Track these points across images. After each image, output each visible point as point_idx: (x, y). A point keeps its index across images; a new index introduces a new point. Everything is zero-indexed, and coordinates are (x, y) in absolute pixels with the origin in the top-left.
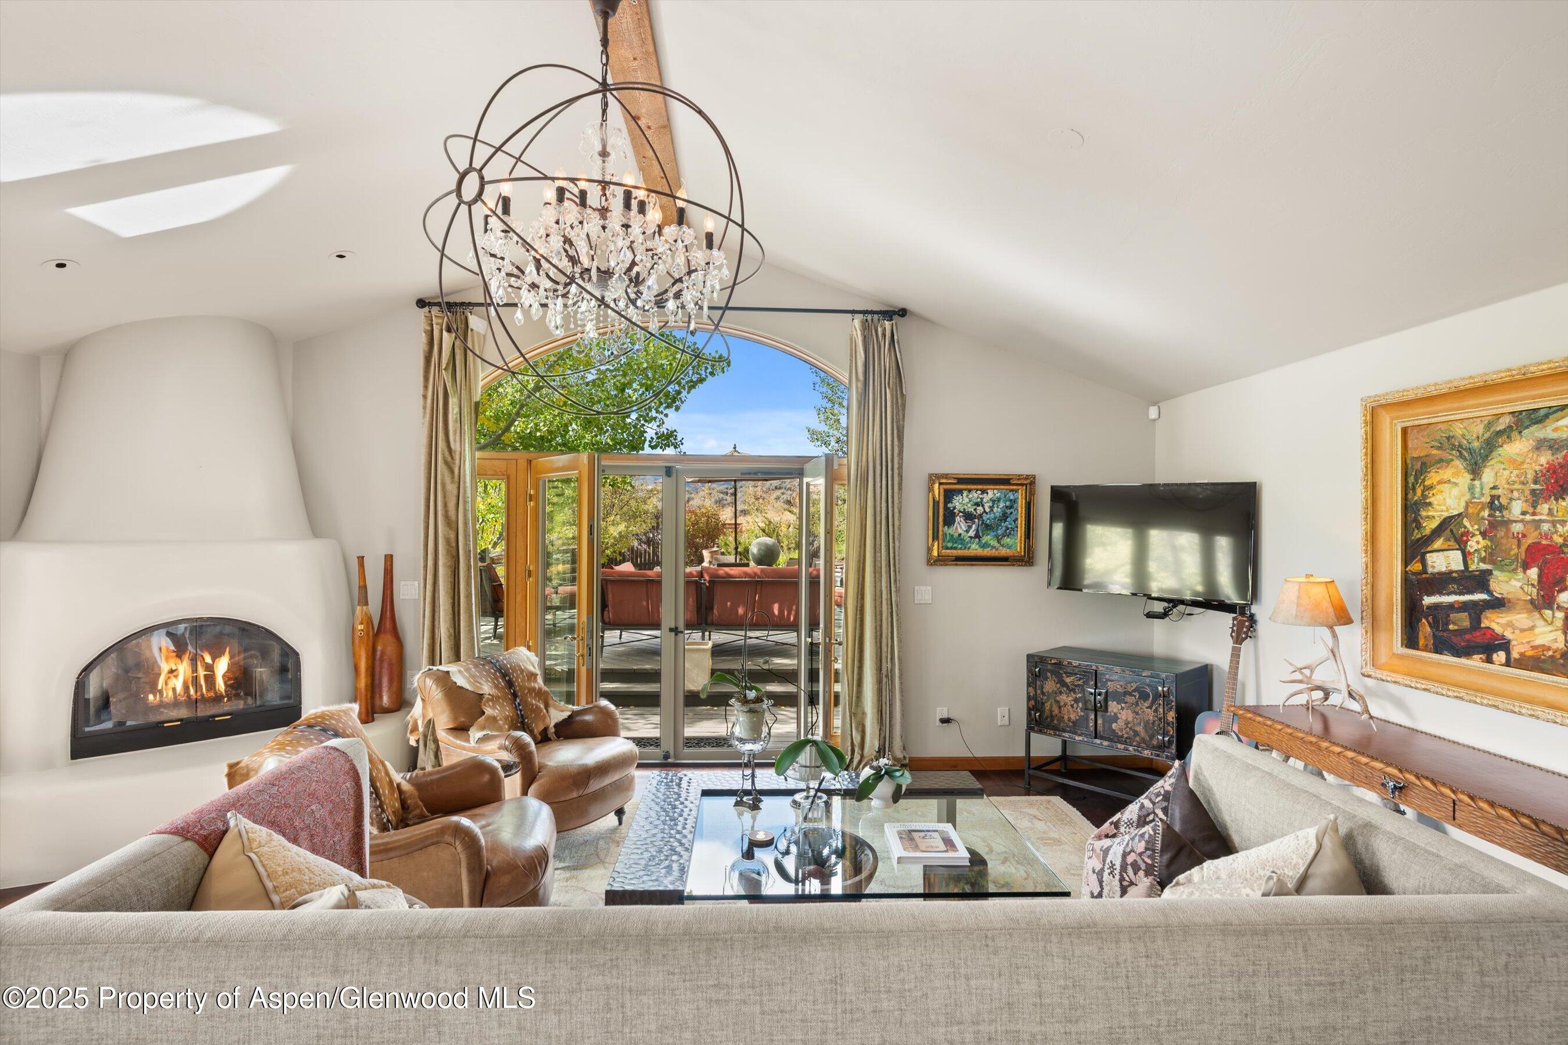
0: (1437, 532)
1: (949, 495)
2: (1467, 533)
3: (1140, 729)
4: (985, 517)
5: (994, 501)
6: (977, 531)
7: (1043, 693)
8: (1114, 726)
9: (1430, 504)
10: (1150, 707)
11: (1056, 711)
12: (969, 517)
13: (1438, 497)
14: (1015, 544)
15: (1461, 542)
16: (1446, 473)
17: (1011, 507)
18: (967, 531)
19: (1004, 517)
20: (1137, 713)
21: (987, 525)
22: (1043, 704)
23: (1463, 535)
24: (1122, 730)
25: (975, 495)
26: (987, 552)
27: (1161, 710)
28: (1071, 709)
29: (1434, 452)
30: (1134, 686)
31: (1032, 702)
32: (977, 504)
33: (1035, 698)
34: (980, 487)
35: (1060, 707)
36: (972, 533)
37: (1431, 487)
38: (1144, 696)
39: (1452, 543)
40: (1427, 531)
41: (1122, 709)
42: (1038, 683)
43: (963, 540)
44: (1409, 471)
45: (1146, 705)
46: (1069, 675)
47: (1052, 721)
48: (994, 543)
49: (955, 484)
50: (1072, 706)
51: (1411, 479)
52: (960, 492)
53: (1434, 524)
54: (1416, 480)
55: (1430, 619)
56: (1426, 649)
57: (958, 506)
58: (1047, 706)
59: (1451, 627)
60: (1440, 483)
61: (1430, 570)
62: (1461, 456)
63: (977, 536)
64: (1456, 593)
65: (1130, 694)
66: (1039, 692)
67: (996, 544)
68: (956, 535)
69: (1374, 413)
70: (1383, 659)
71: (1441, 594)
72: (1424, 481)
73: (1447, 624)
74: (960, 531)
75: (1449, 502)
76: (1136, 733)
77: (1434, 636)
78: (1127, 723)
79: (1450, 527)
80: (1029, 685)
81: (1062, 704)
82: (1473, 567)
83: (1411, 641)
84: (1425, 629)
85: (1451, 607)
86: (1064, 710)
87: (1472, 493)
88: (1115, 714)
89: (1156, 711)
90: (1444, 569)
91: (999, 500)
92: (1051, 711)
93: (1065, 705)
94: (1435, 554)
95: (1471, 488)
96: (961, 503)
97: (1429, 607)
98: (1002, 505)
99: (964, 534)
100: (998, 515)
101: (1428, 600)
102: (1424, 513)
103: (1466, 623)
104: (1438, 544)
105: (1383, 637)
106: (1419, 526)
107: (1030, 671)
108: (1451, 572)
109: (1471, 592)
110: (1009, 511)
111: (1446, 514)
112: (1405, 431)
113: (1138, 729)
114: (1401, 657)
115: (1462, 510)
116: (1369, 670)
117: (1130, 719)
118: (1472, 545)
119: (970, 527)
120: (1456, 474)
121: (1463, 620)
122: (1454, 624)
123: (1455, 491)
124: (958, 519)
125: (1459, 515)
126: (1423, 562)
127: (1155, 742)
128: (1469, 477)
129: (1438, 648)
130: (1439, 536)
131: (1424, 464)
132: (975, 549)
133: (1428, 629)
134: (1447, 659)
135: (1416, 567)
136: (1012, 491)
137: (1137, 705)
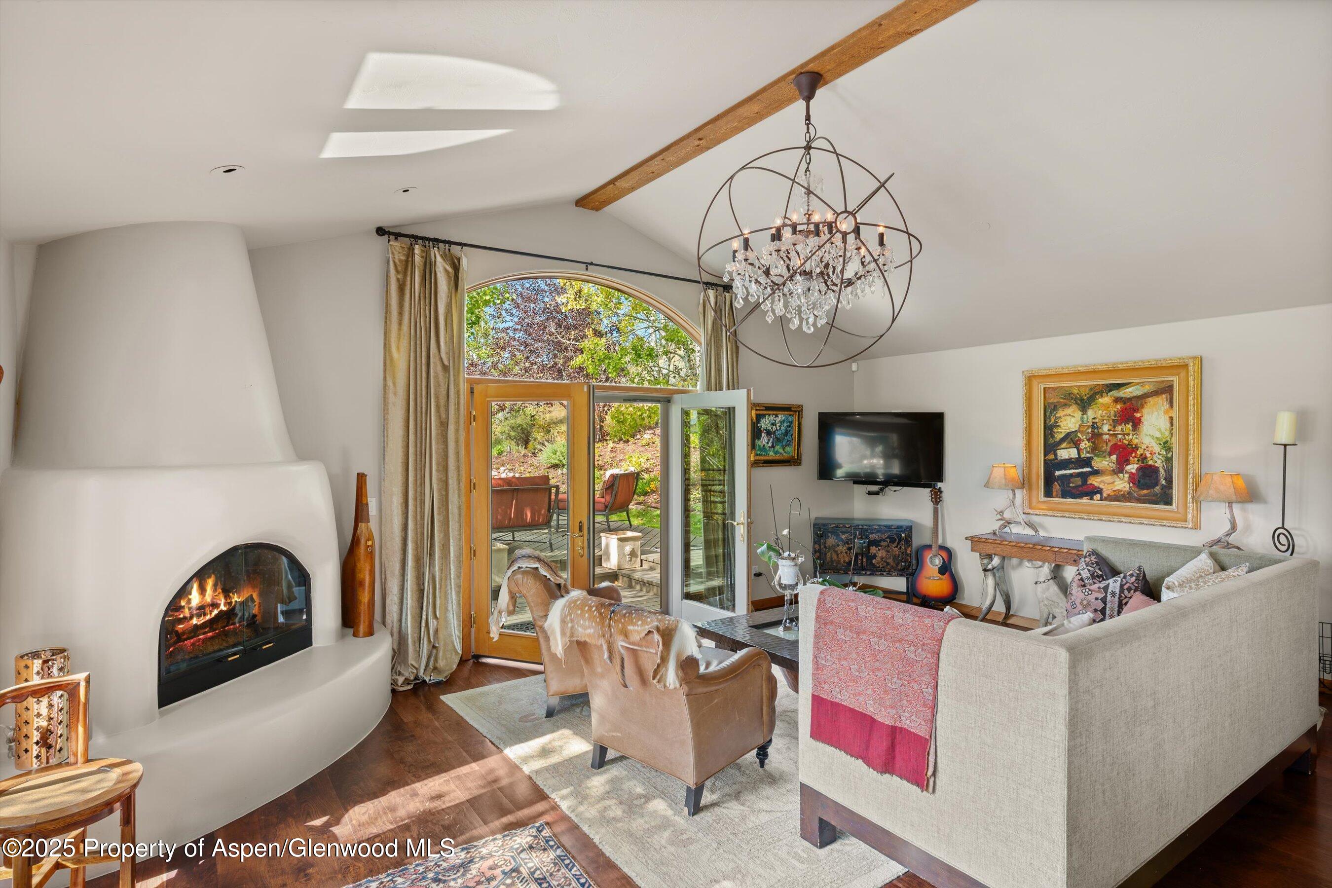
0: (1063, 440)
1: (759, 417)
2: (1080, 440)
3: (890, 561)
4: (777, 433)
5: (781, 422)
6: (773, 442)
7: (825, 547)
8: (874, 561)
9: (1059, 426)
10: (897, 547)
11: (835, 557)
12: (769, 433)
13: (1064, 423)
14: (791, 451)
15: (1076, 444)
16: (1069, 411)
17: (789, 426)
18: (768, 443)
19: (787, 433)
20: (888, 552)
21: (778, 439)
22: (825, 554)
23: (1077, 441)
24: (878, 563)
25: (772, 418)
26: (778, 457)
27: (903, 548)
28: (845, 555)
29: (1062, 400)
30: (886, 535)
31: (818, 554)
32: (773, 424)
33: (819, 551)
34: (775, 412)
35: (838, 555)
36: (770, 445)
37: (1060, 418)
38: (893, 540)
39: (1072, 444)
40: (1058, 439)
41: (879, 550)
42: (822, 541)
43: (766, 449)
44: (1047, 409)
45: (894, 545)
46: (844, 533)
47: (832, 564)
48: (781, 451)
49: (762, 410)
50: (846, 553)
51: (1048, 414)
52: (764, 416)
53: (1062, 436)
54: (1051, 413)
55: (1059, 482)
56: (1057, 497)
57: (763, 426)
58: (829, 555)
59: (1071, 485)
60: (1064, 416)
61: (1059, 458)
62: (1077, 403)
63: (773, 446)
64: (1074, 469)
65: (884, 540)
66: (822, 547)
67: (782, 452)
68: (762, 445)
69: (1030, 379)
70: (1034, 504)
71: (1065, 469)
72: (1055, 414)
73: (1069, 483)
74: (764, 443)
75: (1070, 425)
76: (888, 564)
77: (1062, 490)
78: (882, 558)
79: (1071, 439)
80: (815, 543)
81: (839, 552)
82: (1083, 456)
83: (1048, 493)
84: (1056, 487)
85: (1071, 475)
86: (841, 556)
87: (1083, 421)
88: (875, 554)
89: (900, 548)
90: (1067, 457)
91: (784, 421)
92: (831, 558)
93: (841, 552)
94: (1062, 450)
95: (1082, 419)
96: (765, 423)
97: (1058, 476)
98: (785, 425)
99: (766, 445)
100: (783, 431)
101: (1058, 473)
102: (1055, 430)
103: (1080, 483)
104: (1064, 445)
105: (1034, 493)
106: (1053, 437)
107: (815, 533)
108: (1071, 459)
109: (1082, 468)
110: (788, 429)
111: (1068, 431)
112: (1045, 389)
113: (888, 561)
114: (1044, 502)
115: (1077, 429)
116: (1027, 510)
117: (884, 556)
118: (1083, 445)
119: (769, 440)
120: (1073, 412)
121: (1078, 481)
122: (1073, 483)
123: (1073, 420)
124: (763, 435)
125: (1076, 431)
126: (1056, 455)
127: (899, 567)
128: (1080, 413)
129: (1064, 495)
130: (1065, 441)
131: (1055, 406)
132: (771, 455)
133: (1058, 487)
134: (1069, 500)
135: (1052, 457)
136: (790, 415)
137: (888, 546)
